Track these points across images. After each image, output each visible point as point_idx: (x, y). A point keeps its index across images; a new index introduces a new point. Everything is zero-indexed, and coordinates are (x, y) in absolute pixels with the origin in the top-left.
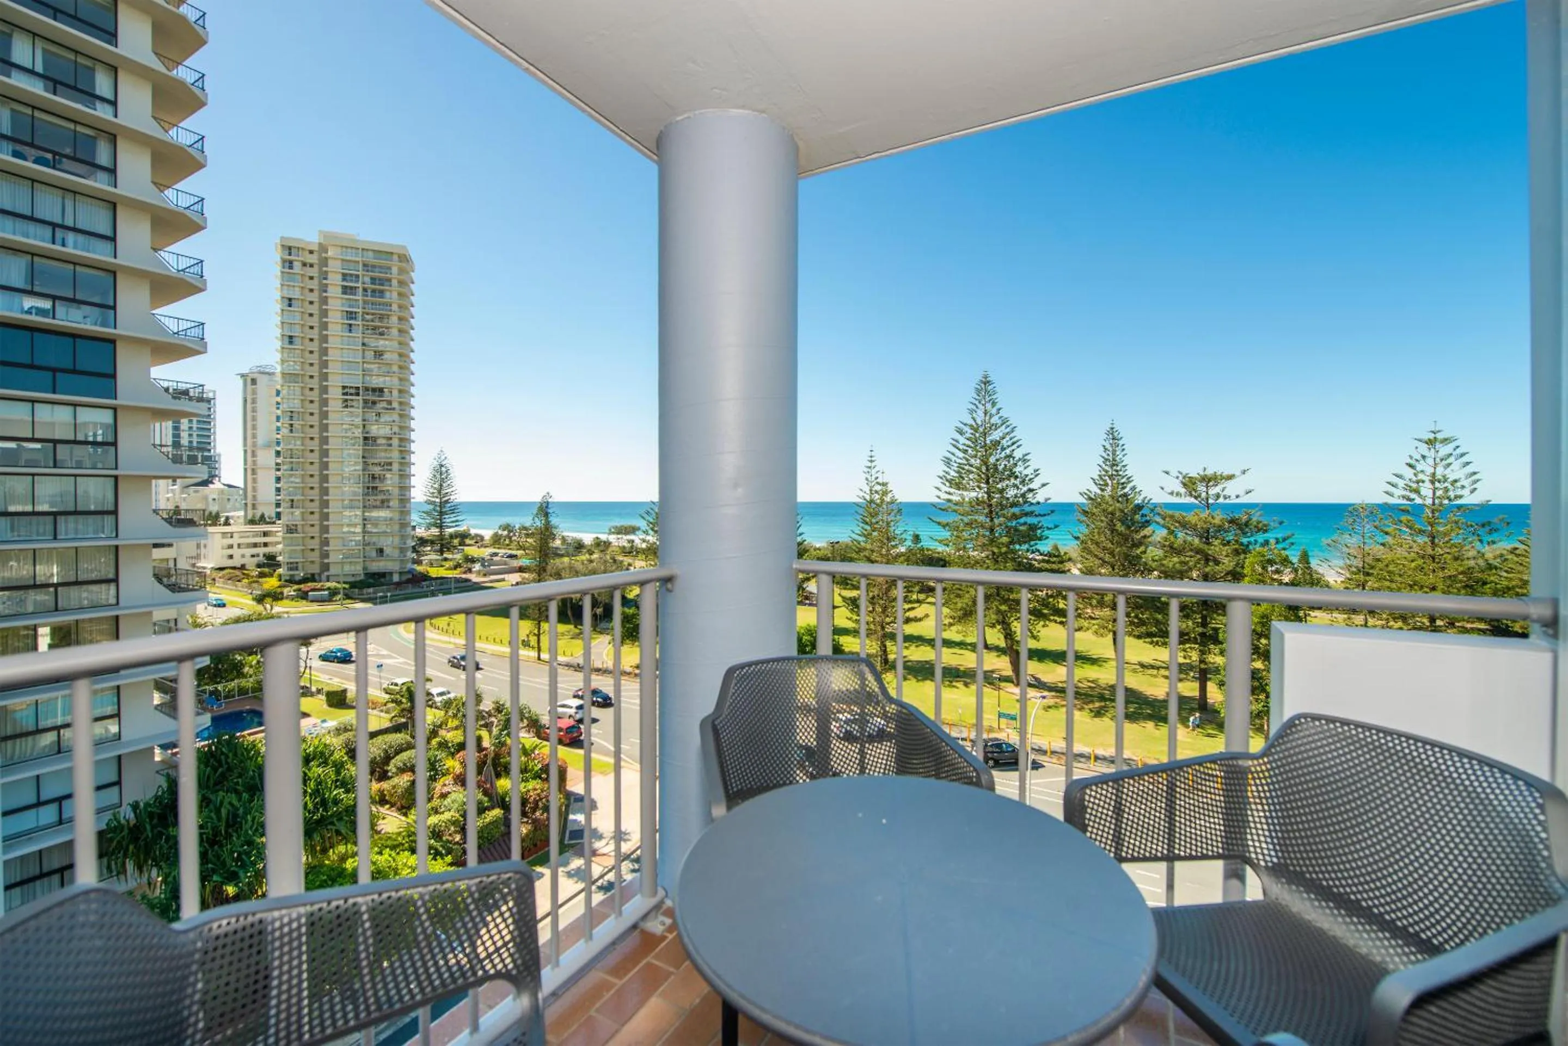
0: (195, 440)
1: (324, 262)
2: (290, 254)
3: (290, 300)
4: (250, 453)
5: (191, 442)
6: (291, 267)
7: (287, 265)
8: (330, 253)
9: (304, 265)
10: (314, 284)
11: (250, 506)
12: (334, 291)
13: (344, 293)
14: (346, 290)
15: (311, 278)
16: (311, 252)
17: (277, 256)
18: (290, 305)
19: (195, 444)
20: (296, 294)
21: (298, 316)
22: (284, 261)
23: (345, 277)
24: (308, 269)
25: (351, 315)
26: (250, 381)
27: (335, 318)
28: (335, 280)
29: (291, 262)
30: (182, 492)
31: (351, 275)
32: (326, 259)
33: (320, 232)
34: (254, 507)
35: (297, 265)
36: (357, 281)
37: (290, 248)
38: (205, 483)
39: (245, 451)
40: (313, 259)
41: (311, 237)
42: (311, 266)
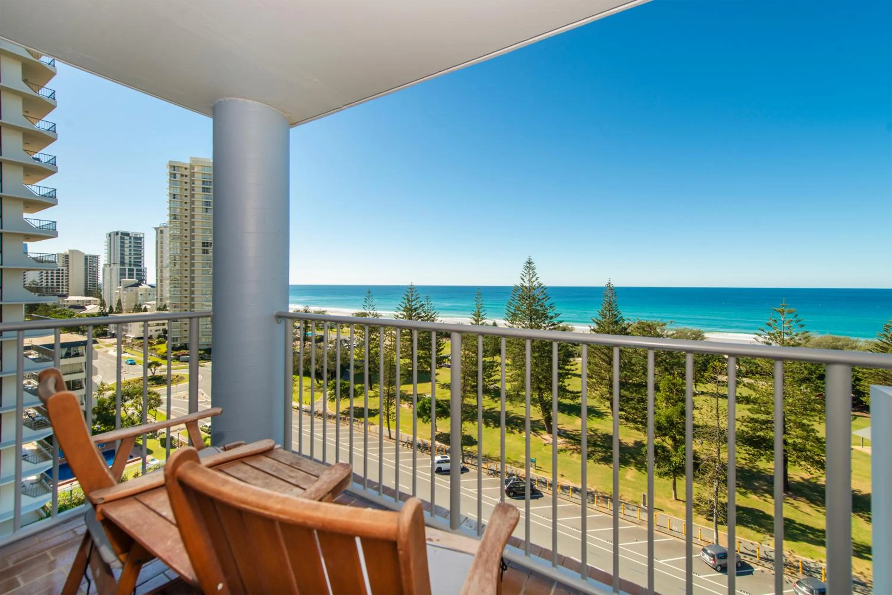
0: (133, 260)
1: (193, 175)
2: (174, 170)
3: (174, 195)
4: (160, 270)
5: (130, 261)
6: (175, 178)
7: (173, 176)
8: (196, 170)
9: (182, 175)
10: (188, 186)
11: (159, 300)
12: (198, 190)
13: (204, 191)
14: (205, 190)
15: (186, 183)
16: (186, 169)
17: (167, 171)
18: (174, 198)
19: (132, 263)
20: (178, 192)
21: (179, 203)
22: (171, 174)
23: (204, 182)
24: (184, 177)
25: (207, 203)
26: (160, 231)
27: (199, 205)
28: (198, 184)
29: (175, 174)
30: (124, 290)
31: (207, 181)
32: (194, 173)
33: (191, 158)
34: (161, 300)
35: (178, 176)
36: (210, 185)
37: (174, 167)
38: (137, 285)
39: (157, 270)
40: (187, 172)
41: (186, 161)
42: (186, 176)
